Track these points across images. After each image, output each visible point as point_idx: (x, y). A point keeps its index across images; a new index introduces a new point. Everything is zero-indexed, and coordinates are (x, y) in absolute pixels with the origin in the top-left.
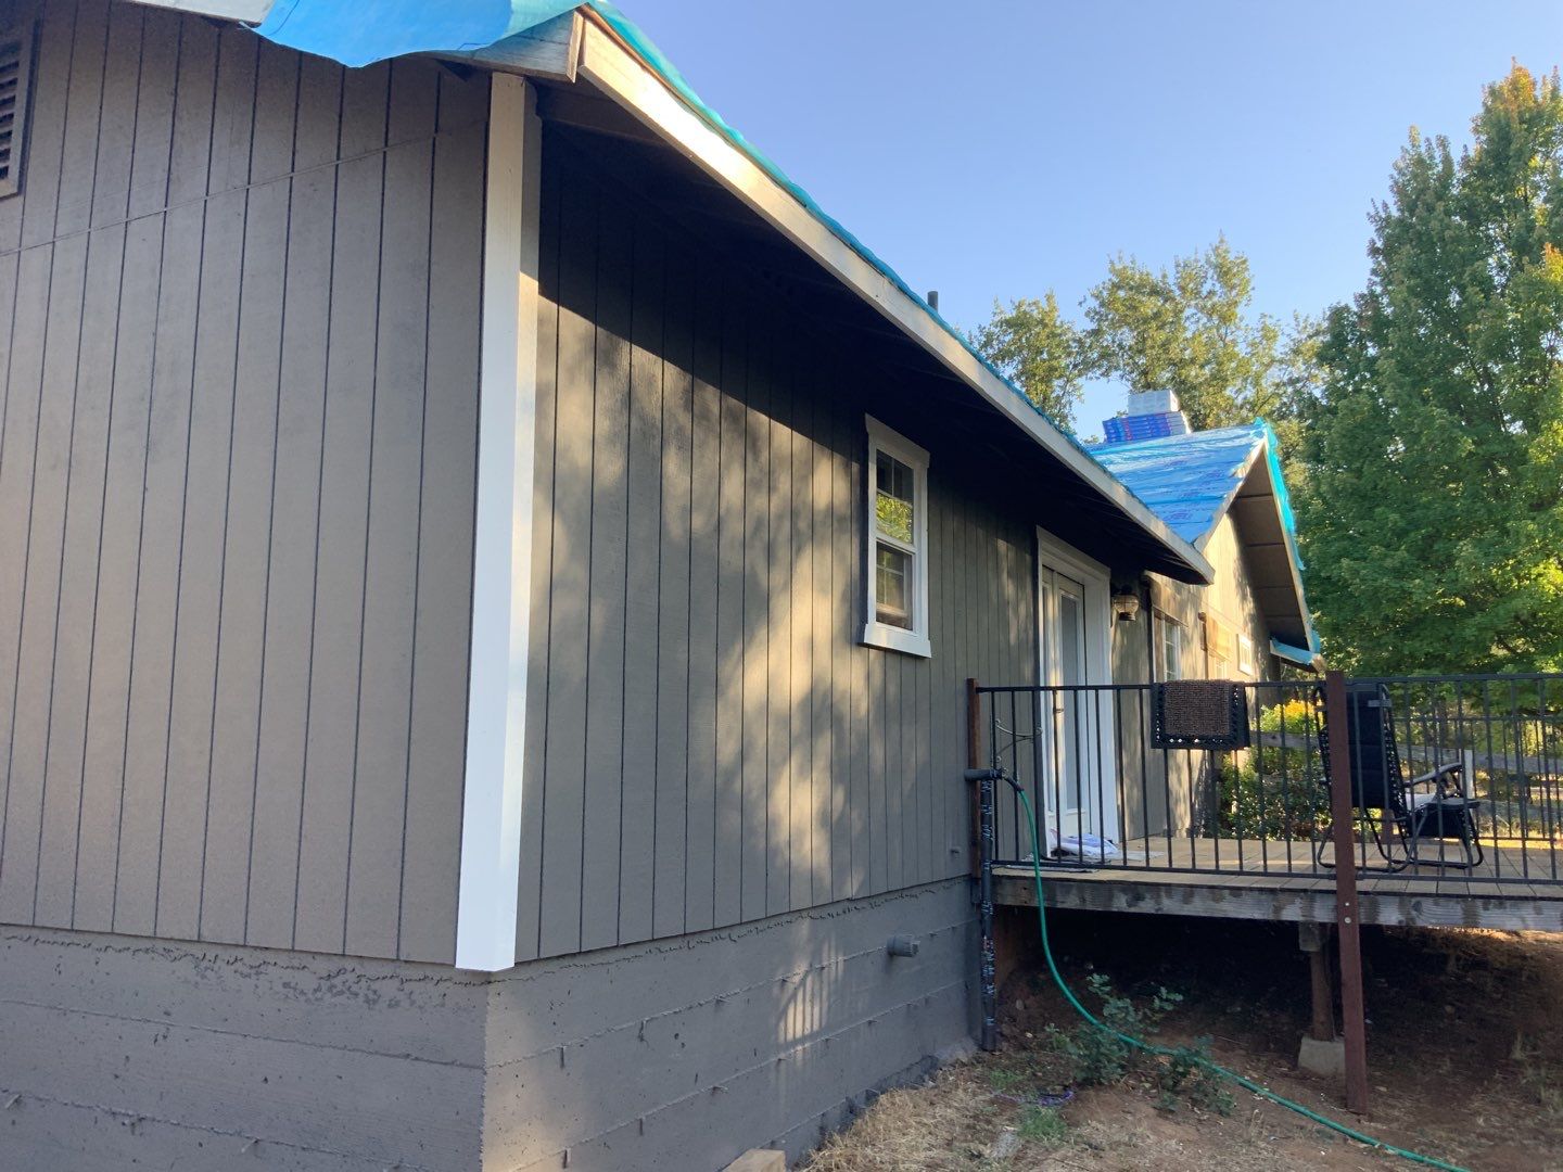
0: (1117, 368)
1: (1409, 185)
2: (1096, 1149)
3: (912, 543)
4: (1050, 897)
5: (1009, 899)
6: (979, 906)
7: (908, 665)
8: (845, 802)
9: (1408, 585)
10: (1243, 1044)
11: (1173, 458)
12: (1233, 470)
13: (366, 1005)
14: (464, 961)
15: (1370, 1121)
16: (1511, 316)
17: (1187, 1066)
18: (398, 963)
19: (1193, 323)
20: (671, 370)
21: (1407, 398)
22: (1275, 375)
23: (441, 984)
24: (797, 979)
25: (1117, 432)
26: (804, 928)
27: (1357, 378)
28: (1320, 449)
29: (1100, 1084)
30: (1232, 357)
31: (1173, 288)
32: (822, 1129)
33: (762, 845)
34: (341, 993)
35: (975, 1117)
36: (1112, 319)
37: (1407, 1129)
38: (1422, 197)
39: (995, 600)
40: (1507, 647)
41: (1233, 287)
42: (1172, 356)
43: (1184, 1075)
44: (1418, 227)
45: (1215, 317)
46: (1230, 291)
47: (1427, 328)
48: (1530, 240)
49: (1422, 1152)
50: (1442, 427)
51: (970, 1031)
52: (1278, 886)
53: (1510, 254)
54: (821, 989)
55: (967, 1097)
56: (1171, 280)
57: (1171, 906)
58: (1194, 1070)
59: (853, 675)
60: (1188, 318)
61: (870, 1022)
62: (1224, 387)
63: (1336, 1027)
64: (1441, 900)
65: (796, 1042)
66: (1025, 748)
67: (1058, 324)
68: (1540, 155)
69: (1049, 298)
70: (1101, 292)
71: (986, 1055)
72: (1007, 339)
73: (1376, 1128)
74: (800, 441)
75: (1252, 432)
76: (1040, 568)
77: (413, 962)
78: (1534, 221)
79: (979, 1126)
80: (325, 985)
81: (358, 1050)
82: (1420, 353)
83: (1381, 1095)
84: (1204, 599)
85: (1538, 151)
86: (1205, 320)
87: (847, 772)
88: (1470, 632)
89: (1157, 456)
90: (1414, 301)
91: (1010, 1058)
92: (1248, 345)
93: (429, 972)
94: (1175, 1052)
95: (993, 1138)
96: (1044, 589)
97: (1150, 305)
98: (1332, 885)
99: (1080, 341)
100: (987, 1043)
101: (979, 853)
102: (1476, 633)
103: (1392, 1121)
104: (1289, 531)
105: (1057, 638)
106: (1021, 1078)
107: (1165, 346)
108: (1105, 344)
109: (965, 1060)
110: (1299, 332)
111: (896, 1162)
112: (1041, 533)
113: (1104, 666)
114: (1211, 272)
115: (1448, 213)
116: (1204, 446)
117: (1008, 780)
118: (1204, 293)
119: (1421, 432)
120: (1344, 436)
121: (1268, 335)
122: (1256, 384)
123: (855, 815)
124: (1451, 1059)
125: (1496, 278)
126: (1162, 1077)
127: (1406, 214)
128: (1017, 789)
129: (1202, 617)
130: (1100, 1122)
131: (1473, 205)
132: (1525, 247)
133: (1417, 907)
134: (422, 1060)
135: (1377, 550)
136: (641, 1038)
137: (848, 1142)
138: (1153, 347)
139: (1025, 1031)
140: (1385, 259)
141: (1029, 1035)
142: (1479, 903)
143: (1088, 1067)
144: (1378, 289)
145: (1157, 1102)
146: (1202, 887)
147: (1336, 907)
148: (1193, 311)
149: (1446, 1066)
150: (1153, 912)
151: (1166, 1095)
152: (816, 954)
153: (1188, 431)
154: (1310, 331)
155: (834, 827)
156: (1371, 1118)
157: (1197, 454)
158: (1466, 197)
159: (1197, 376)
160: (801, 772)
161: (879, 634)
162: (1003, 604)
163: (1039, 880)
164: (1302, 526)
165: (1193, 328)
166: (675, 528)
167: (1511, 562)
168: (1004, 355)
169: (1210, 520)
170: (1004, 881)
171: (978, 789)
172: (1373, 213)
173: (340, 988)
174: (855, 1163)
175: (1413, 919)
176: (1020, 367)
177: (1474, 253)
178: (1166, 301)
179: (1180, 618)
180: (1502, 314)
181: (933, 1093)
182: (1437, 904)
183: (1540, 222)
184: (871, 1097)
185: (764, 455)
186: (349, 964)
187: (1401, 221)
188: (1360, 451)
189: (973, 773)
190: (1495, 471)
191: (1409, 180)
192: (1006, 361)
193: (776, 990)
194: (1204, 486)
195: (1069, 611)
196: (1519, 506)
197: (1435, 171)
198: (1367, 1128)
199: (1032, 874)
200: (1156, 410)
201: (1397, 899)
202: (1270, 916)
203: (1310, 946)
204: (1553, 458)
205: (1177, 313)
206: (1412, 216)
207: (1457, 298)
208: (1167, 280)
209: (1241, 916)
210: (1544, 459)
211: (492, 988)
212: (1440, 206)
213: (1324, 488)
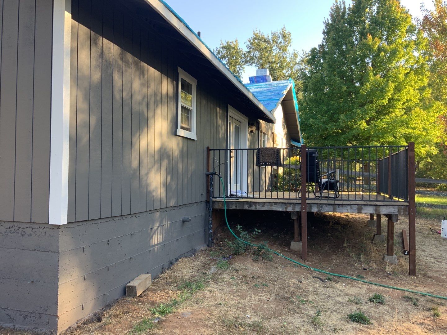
0: (254, 63)
1: (334, 14)
2: (237, 271)
3: (192, 107)
4: (228, 206)
5: (217, 207)
6: (209, 209)
7: (190, 142)
8: (171, 180)
9: (327, 126)
10: (276, 244)
11: (267, 88)
12: (283, 92)
13: (21, 236)
14: (51, 222)
15: (307, 262)
16: (358, 53)
17: (261, 249)
18: (31, 224)
19: (276, 51)
20: (116, 47)
21: (330, 75)
22: (297, 67)
23: (45, 229)
24: (156, 228)
25: (253, 80)
26: (158, 214)
27: (317, 69)
28: (307, 88)
29: (239, 254)
30: (285, 61)
31: (271, 40)
32: (162, 269)
33: (145, 190)
34: (14, 232)
35: (205, 264)
36: (254, 48)
37: (316, 264)
38: (338, 18)
39: (216, 125)
40: (351, 144)
41: (286, 41)
42: (270, 60)
43: (260, 251)
44: (336, 26)
45: (281, 50)
46: (286, 42)
47: (337, 55)
48: (364, 32)
49: (320, 269)
50: (338, 83)
51: (205, 242)
52: (286, 202)
53: (359, 36)
54: (163, 231)
55: (203, 259)
56: (270, 38)
57: (259, 208)
58: (263, 250)
59: (173, 144)
60: (274, 49)
61: (177, 240)
62: (282, 70)
63: (300, 239)
64: (327, 205)
65: (155, 245)
66: (222, 167)
67: (238, 49)
68: (369, 8)
69: (236, 41)
70: (251, 40)
71: (209, 248)
72: (224, 52)
73: (309, 264)
74: (158, 73)
75: (288, 82)
76: (229, 116)
77: (36, 223)
78: (366, 27)
79: (206, 266)
80: (8, 230)
81: (19, 249)
82: (334, 62)
83: (311, 255)
84: (274, 128)
85: (368, 7)
86: (278, 50)
87: (172, 171)
88: (342, 139)
89: (263, 88)
90: (333, 47)
91: (215, 248)
92: (290, 58)
93: (41, 226)
94: (258, 246)
95: (209, 269)
96: (230, 123)
97: (264, 45)
98: (300, 202)
99: (244, 55)
100: (210, 245)
101: (209, 195)
102: (343, 139)
103: (313, 262)
104: (297, 110)
105: (233, 137)
106: (218, 254)
107: (267, 57)
108: (251, 56)
109: (203, 250)
110: (304, 55)
111: (183, 276)
112: (229, 106)
113: (246, 144)
114: (281, 36)
115: (344, 23)
116: (276, 85)
117: (217, 175)
118: (279, 42)
119: (333, 85)
120: (313, 85)
121: (295, 56)
122: (291, 70)
123: (173, 183)
124: (329, 247)
125: (355, 42)
126: (255, 252)
127: (333, 22)
128: (220, 177)
129: (273, 133)
130: (238, 264)
131: (351, 21)
132: (363, 34)
133: (321, 207)
134: (39, 251)
135: (319, 116)
136: (108, 244)
137: (169, 271)
138: (264, 58)
139: (220, 242)
140: (327, 35)
141: (221, 243)
142: (337, 206)
143: (236, 250)
144: (324, 44)
145: (253, 258)
146: (267, 202)
147: (301, 207)
148: (276, 47)
149: (328, 248)
150: (254, 209)
151: (256, 256)
152: (161, 222)
153: (272, 81)
154: (306, 55)
155: (167, 187)
156: (308, 261)
157: (274, 87)
158: (349, 19)
159: (276, 67)
160: (157, 170)
161: (181, 132)
162: (218, 126)
163: (225, 202)
164: (301, 110)
165: (275, 52)
166: (117, 96)
167: (353, 120)
168: (223, 57)
169: (276, 105)
170: (216, 202)
171: (209, 177)
172: (324, 22)
173: (13, 231)
174: (171, 277)
175: (320, 210)
176: (227, 61)
177: (350, 35)
178: (268, 44)
179: (267, 133)
180: (356, 52)
181: (194, 258)
182: (326, 206)
183: (367, 27)
184: (177, 260)
185: (146, 76)
186: (15, 224)
187: (331, 24)
188: (317, 90)
189: (208, 173)
190: (351, 96)
191: (334, 13)
192: (224, 59)
193: (149, 231)
194: (275, 96)
195: (237, 129)
196: (356, 105)
197: (341, 11)
198: (306, 264)
199: (223, 200)
200: (263, 74)
201: (316, 205)
202: (284, 210)
203: (294, 217)
204: (366, 92)
205: (271, 48)
206: (335, 23)
207: (345, 47)
208: (269, 38)
209: (277, 210)
210: (364, 93)
211: (60, 230)
212: (342, 21)
213: (307, 99)
